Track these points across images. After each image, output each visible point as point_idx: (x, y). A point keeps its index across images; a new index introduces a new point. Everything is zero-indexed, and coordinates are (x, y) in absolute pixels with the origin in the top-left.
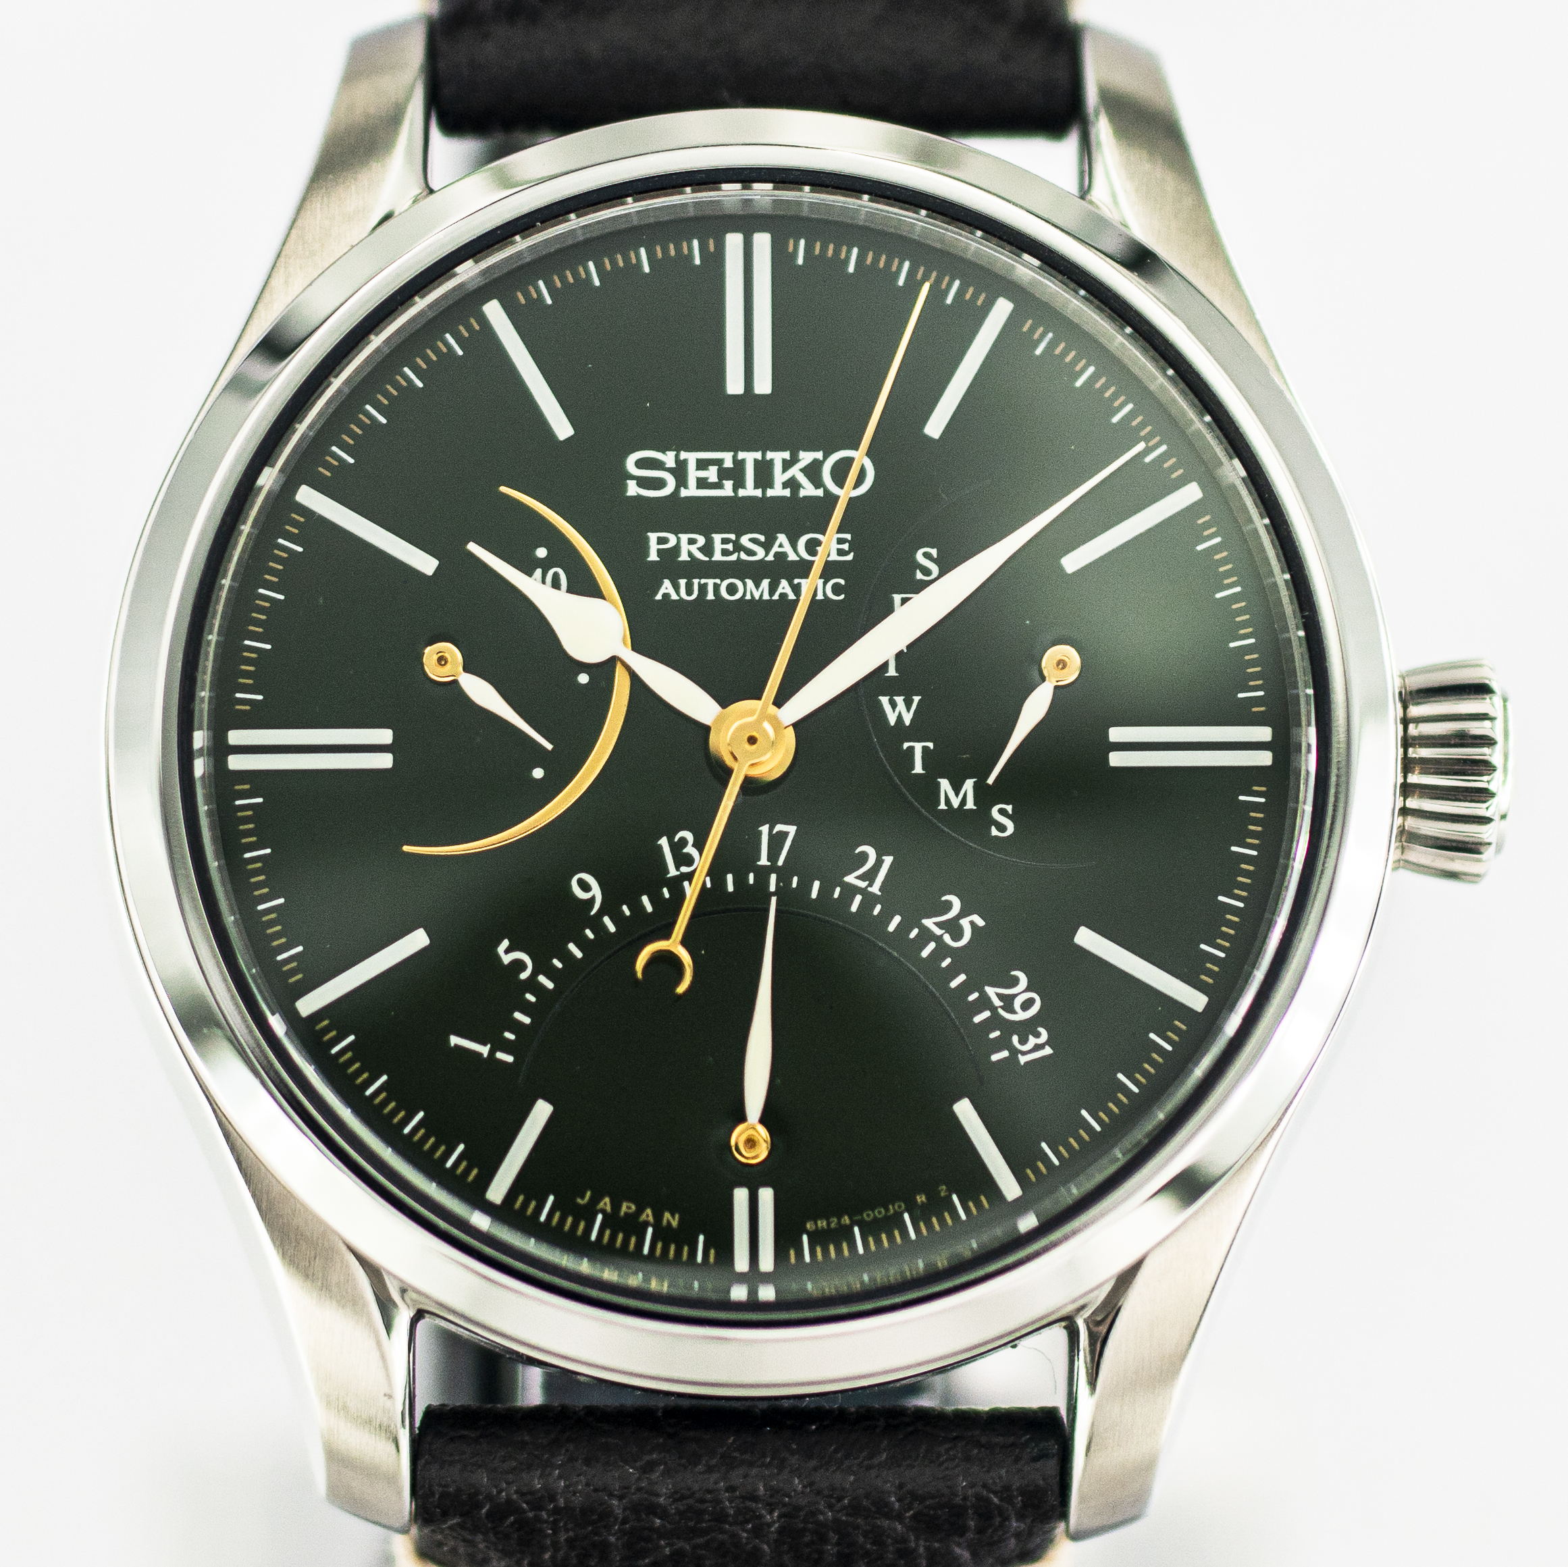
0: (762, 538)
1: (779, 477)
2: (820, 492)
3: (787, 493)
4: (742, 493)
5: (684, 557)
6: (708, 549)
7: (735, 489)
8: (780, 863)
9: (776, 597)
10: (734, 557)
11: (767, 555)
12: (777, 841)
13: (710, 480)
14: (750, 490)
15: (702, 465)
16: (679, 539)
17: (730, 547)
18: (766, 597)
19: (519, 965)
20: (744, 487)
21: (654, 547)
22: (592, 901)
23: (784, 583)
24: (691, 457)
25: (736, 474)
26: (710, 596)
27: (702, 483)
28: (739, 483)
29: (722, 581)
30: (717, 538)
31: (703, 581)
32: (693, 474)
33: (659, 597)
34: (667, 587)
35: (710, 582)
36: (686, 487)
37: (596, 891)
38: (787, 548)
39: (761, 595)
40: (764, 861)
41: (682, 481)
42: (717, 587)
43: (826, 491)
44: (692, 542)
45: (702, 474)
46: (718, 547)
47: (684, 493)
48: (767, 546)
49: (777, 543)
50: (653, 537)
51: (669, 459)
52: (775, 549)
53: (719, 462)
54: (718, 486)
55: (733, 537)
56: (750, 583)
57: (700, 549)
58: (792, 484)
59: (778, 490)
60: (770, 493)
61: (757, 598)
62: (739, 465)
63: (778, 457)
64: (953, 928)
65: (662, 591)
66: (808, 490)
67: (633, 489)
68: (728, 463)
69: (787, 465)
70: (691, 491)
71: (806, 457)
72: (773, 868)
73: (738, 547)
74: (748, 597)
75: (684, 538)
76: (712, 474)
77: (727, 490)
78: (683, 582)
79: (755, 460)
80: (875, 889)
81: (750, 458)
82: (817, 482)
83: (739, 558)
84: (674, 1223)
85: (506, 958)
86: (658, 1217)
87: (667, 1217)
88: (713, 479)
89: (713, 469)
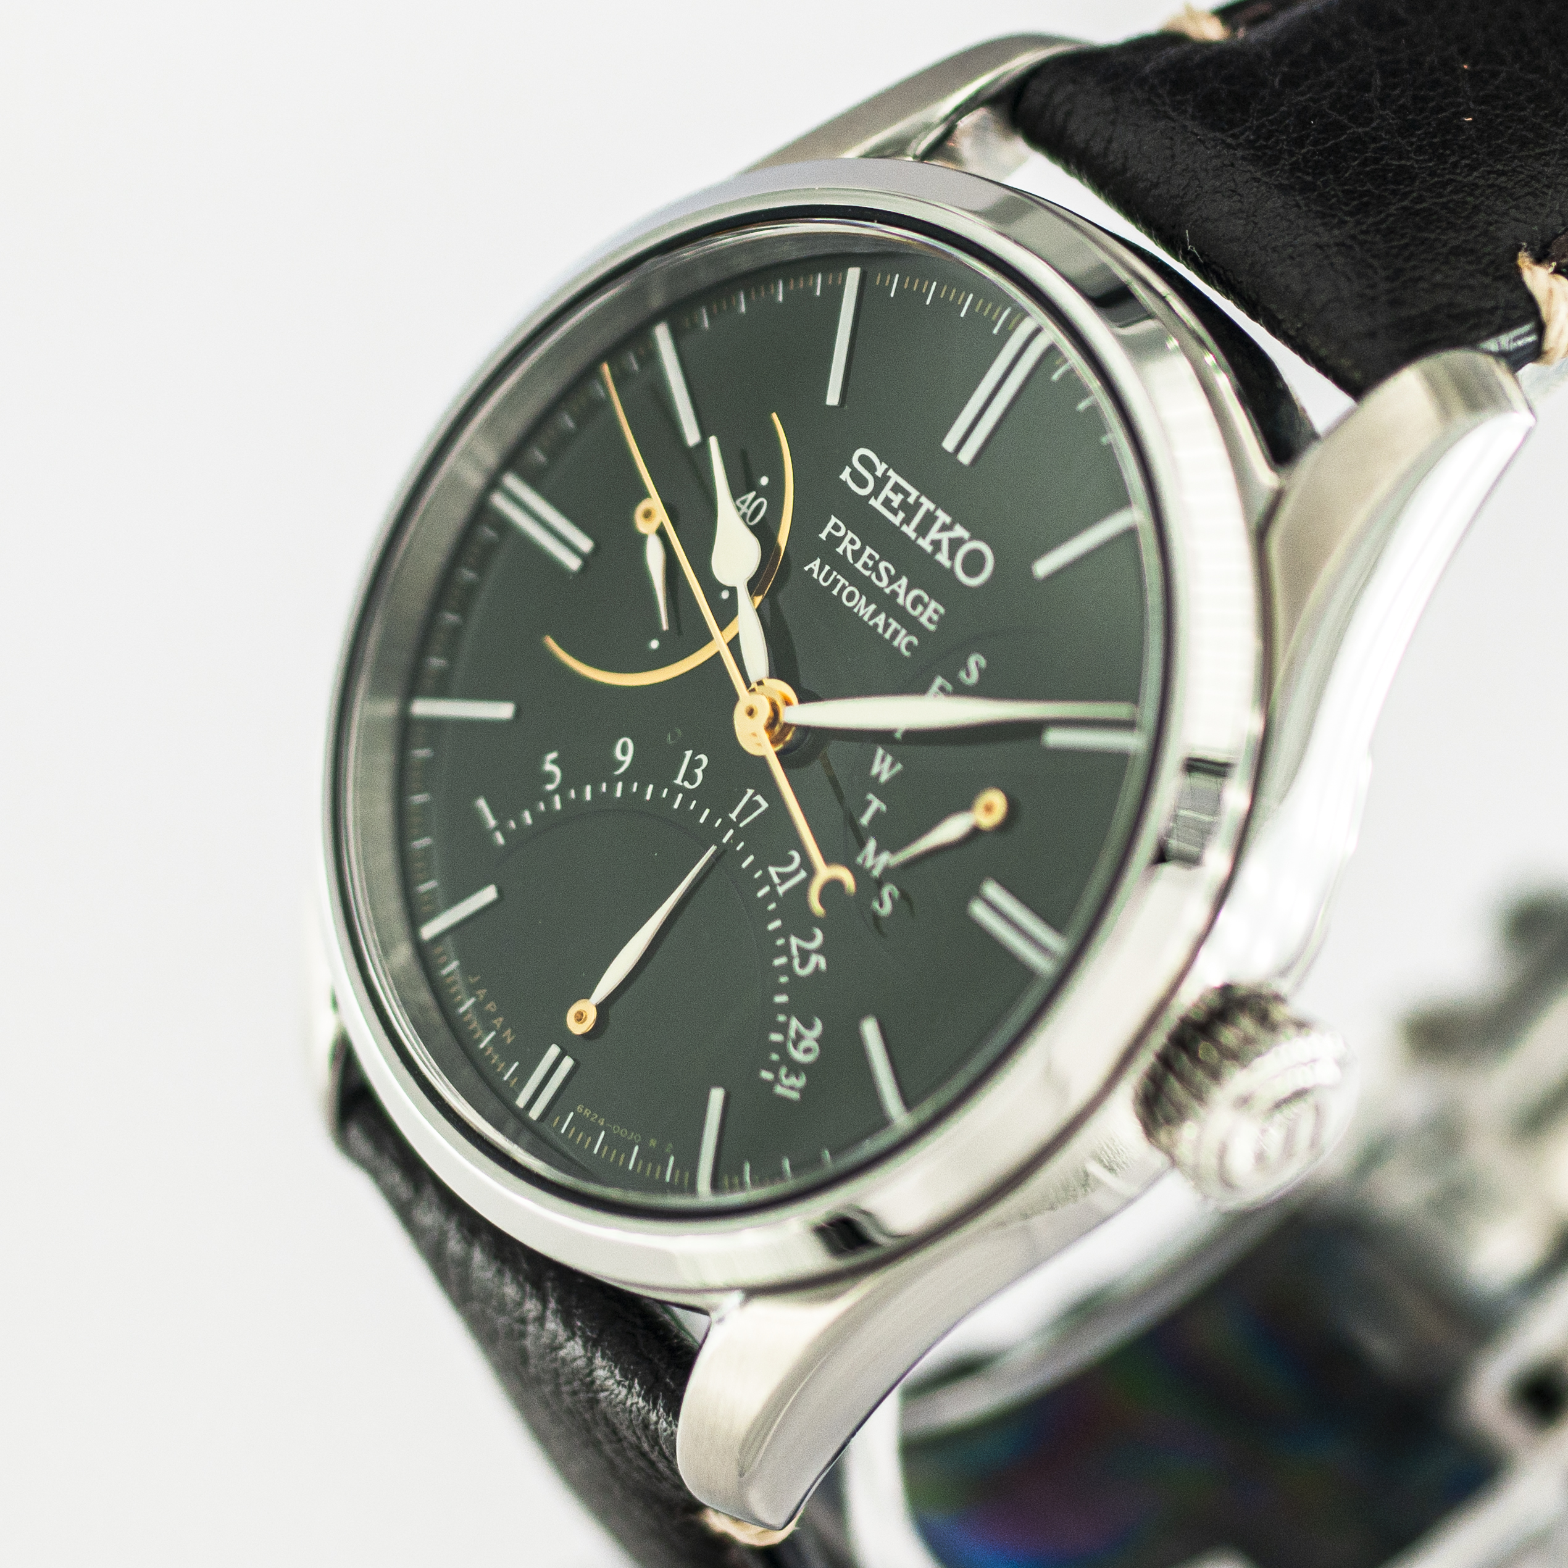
0: (893, 572)
1: (933, 534)
2: (947, 564)
3: (929, 549)
4: (904, 528)
5: (840, 550)
6: (857, 555)
7: (902, 523)
8: (741, 825)
9: (871, 623)
10: (867, 573)
11: (888, 586)
12: (752, 805)
13: (893, 504)
14: (909, 530)
15: (897, 489)
16: (846, 534)
17: (871, 563)
18: (866, 618)
19: (549, 778)
20: (908, 525)
21: (828, 528)
22: (621, 763)
23: (883, 616)
24: (895, 477)
25: (910, 510)
26: (835, 592)
27: (887, 503)
28: (907, 521)
29: (849, 586)
30: (869, 550)
31: (839, 577)
32: (887, 492)
33: (806, 568)
34: (815, 565)
35: (843, 581)
36: (876, 498)
37: (628, 759)
38: (902, 592)
39: (864, 615)
40: (733, 816)
41: (876, 493)
42: (844, 587)
43: (952, 567)
44: (852, 542)
45: (892, 495)
46: (864, 558)
47: (872, 502)
48: (892, 580)
49: (898, 583)
50: (834, 520)
51: (881, 468)
52: (895, 586)
53: (907, 494)
54: (895, 512)
55: (877, 557)
56: (864, 599)
57: (852, 550)
58: (937, 544)
59: (925, 544)
60: (920, 542)
61: (860, 614)
62: (918, 505)
63: (943, 517)
64: (805, 956)
65: (811, 565)
66: (943, 558)
67: (845, 475)
68: (911, 500)
69: (945, 528)
70: (876, 503)
71: (959, 531)
72: (734, 825)
73: (875, 568)
74: (856, 610)
75: (850, 535)
76: (897, 500)
77: (896, 520)
78: (827, 568)
79: (928, 510)
80: (781, 890)
81: (927, 505)
82: (952, 556)
83: (870, 576)
84: (509, 1041)
85: (549, 767)
86: (504, 1027)
87: (509, 1032)
88: (895, 504)
89: (900, 497)
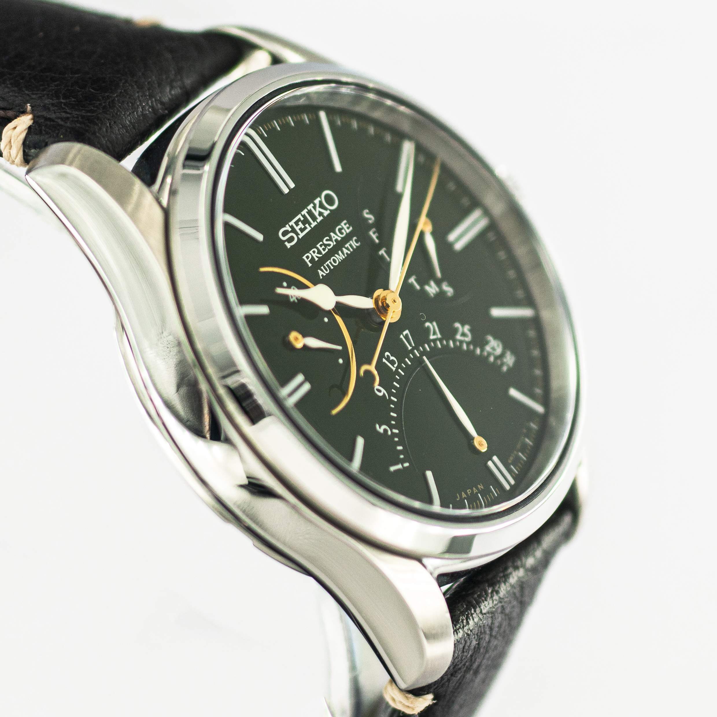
0: (328, 238)
1: (316, 214)
2: (328, 212)
3: (321, 218)
4: (312, 226)
5: (316, 259)
6: (319, 252)
7: (310, 227)
8: (414, 345)
9: (346, 256)
10: (327, 250)
11: (333, 242)
12: (406, 337)
13: (302, 228)
14: (314, 224)
15: (297, 223)
16: (311, 254)
17: (323, 247)
18: (344, 257)
19: (385, 431)
20: (311, 224)
21: (307, 261)
22: (384, 394)
23: (344, 249)
24: (292, 223)
26: (332, 268)
27: (302, 230)
28: (310, 224)
29: (330, 260)
30: (318, 246)
31: (326, 263)
32: (297, 228)
33: (321, 278)
34: (321, 273)
35: (328, 262)
36: (299, 235)
37: (383, 391)
38: (336, 237)
39: (342, 258)
40: (410, 348)
41: (297, 234)
42: (330, 263)
43: (330, 210)
44: (314, 252)
45: (299, 227)
46: (321, 249)
47: (300, 237)
48: (330, 239)
49: (333, 237)
50: (304, 257)
51: (288, 228)
52: (334, 239)
53: (299, 220)
54: (305, 228)
55: (321, 243)
56: (336, 255)
57: (317, 253)
58: (321, 214)
59: (320, 219)
60: (318, 221)
61: (342, 259)
62: (304, 216)
63: (310, 207)
64: (464, 335)
65: (320, 275)
66: (326, 213)
67: (288, 245)
68: (302, 219)
69: (314, 207)
70: (301, 235)
71: (317, 201)
72: (413, 348)
73: (326, 245)
74: (340, 261)
75: (311, 252)
76: (301, 225)
77: (309, 229)
78: (322, 268)
79: (307, 212)
80: (439, 336)
81: (305, 212)
82: (326, 209)
83: (328, 249)
84: (482, 487)
85: (381, 430)
86: (477, 488)
87: (479, 486)
88: (303, 227)
89: (300, 223)
